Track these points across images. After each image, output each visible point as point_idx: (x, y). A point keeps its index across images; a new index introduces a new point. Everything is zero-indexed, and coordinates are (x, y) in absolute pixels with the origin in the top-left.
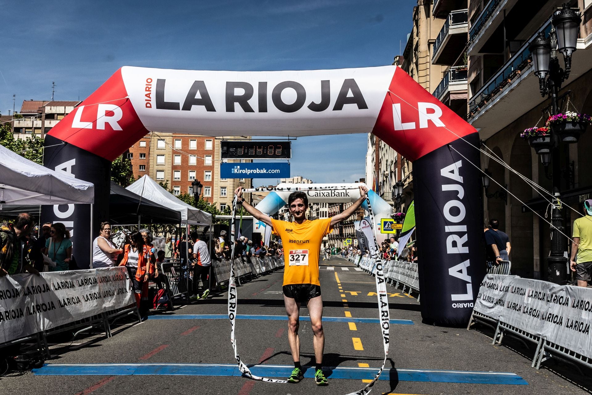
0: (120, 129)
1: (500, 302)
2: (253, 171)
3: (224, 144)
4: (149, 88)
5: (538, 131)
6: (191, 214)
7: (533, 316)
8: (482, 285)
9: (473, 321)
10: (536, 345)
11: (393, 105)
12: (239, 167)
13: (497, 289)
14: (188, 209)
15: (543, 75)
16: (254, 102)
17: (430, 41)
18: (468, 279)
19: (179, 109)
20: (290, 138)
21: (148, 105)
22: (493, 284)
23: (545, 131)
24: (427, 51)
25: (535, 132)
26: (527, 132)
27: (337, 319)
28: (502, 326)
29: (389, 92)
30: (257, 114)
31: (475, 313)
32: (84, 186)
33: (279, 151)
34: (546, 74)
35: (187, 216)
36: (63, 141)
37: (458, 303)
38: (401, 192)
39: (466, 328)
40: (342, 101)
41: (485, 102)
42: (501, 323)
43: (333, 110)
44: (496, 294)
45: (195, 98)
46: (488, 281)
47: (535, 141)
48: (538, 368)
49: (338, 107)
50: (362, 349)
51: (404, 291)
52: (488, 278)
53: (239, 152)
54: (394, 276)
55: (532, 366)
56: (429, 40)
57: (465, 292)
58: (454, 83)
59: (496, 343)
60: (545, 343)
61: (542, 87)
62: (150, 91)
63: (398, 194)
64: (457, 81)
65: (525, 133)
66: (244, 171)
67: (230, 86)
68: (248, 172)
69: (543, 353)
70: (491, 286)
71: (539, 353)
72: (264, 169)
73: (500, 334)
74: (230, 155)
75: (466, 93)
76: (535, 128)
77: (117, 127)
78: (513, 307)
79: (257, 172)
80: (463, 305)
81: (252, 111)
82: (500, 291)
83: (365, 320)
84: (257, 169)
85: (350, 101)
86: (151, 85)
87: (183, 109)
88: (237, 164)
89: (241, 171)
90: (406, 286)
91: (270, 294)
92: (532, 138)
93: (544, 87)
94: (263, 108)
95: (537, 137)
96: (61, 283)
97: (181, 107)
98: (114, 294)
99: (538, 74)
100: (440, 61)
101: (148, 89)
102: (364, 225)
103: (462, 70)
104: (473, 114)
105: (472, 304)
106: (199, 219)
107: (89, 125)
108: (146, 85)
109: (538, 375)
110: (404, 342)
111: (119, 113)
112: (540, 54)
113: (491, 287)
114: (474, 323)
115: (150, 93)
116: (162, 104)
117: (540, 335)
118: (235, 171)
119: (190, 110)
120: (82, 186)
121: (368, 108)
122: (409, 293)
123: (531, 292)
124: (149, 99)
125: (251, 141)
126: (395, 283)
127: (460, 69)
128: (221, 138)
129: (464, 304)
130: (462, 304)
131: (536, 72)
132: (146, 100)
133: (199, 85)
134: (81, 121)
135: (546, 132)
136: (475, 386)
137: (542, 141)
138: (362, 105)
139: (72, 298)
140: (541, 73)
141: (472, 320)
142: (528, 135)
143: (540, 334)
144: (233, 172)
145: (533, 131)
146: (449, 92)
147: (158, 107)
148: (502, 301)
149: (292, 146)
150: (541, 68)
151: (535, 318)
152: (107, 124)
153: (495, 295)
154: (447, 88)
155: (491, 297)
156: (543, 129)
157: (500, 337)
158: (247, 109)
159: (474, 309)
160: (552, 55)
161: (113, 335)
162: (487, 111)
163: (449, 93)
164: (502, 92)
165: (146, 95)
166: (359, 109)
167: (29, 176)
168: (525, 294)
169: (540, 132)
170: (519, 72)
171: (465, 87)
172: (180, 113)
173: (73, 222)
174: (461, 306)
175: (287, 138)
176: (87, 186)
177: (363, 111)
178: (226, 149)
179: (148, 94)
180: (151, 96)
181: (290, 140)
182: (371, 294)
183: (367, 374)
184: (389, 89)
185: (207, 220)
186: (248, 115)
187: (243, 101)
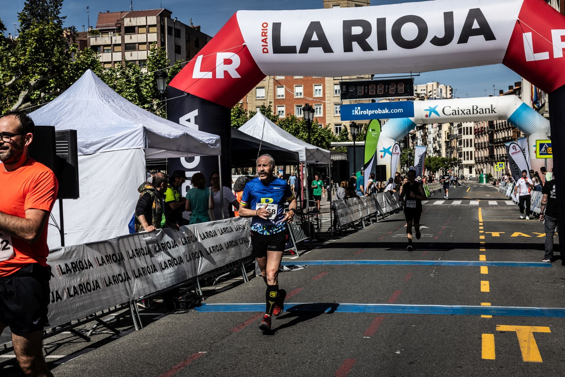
0: (239, 77)
2: (374, 112)
3: (343, 84)
11: (523, 34)
12: (359, 108)
14: (306, 150)
16: (372, 40)
19: (296, 53)
20: (413, 74)
21: (265, 50)
27: (468, 263)
29: (518, 21)
30: (376, 53)
32: (212, 139)
33: (401, 88)
35: (305, 156)
36: (186, 93)
43: (458, 43)
50: (489, 291)
53: (359, 92)
62: (267, 36)
66: (365, 112)
67: (348, 25)
68: (369, 112)
72: (386, 109)
74: (350, 96)
77: (235, 75)
79: (379, 113)
83: (499, 263)
84: (379, 109)
85: (476, 32)
86: (267, 30)
87: (300, 53)
88: (357, 105)
89: (362, 112)
91: (399, 238)
94: (382, 46)
96: (206, 233)
97: (298, 49)
101: (264, 34)
102: (514, 151)
106: (317, 158)
107: (208, 75)
108: (262, 30)
110: (534, 284)
111: (236, 60)
115: (267, 38)
118: (356, 112)
119: (307, 52)
120: (210, 139)
121: (495, 39)
124: (265, 44)
128: (340, 78)
132: (263, 46)
133: (315, 26)
134: (201, 71)
138: (489, 36)
139: (216, 246)
144: (353, 114)
147: (274, 53)
152: (226, 73)
158: (366, 48)
161: (249, 280)
165: (263, 41)
167: (171, 138)
172: (297, 57)
175: (410, 74)
176: (214, 139)
177: (491, 43)
178: (345, 90)
179: (264, 40)
180: (267, 41)
181: (413, 77)
182: (516, 234)
183: (486, 311)
184: (519, 17)
185: (325, 158)
186: (368, 54)
187: (362, 40)
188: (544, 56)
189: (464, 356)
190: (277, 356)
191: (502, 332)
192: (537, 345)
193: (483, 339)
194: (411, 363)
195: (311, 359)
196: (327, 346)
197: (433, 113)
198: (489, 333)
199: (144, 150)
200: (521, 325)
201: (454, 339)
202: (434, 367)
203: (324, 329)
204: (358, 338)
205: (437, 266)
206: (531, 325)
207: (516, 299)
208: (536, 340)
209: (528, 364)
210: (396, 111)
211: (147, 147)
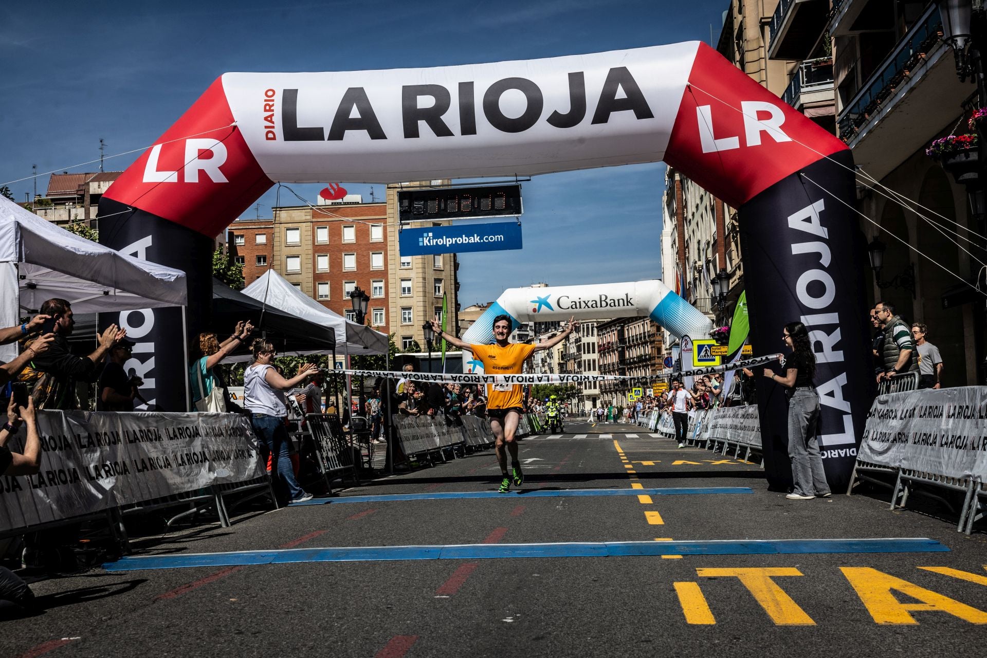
0: (224, 180)
1: (900, 437)
2: (456, 241)
3: (403, 196)
4: (271, 106)
5: (957, 142)
6: (351, 332)
7: (957, 447)
8: (870, 416)
9: (856, 480)
10: (964, 493)
11: (697, 108)
12: (431, 234)
13: (896, 416)
14: (347, 325)
15: (960, 42)
16: (452, 118)
17: (763, 20)
18: (845, 406)
19: (324, 140)
20: (519, 178)
21: (270, 135)
22: (888, 410)
23: (969, 140)
24: (758, 38)
25: (951, 144)
26: (937, 145)
27: (617, 491)
28: (907, 476)
29: (688, 87)
30: (458, 139)
31: (859, 465)
32: (169, 275)
33: (501, 202)
34: (966, 42)
35: (345, 335)
36: (130, 206)
37: (830, 450)
38: (725, 290)
39: (845, 492)
40: (607, 106)
41: (866, 116)
42: (904, 471)
43: (592, 124)
44: (895, 424)
45: (350, 117)
46: (879, 407)
47: (952, 161)
48: (968, 531)
49: (601, 117)
50: (663, 523)
51: (738, 456)
52: (881, 403)
53: (431, 208)
54: (718, 434)
55: (959, 531)
56: (762, 18)
57: (841, 430)
58: (809, 89)
59: (895, 508)
60: (979, 489)
61: (960, 64)
62: (273, 111)
63: (721, 294)
64: (815, 85)
65: (933, 147)
66: (440, 242)
67: (410, 93)
68: (448, 241)
69: (976, 506)
70: (886, 414)
71: (970, 507)
72: (475, 235)
73: (903, 490)
74: (415, 214)
75: (833, 105)
76: (951, 136)
77: (218, 177)
78: (923, 440)
79: (464, 242)
80: (838, 452)
81: (448, 133)
82: (901, 419)
83: (668, 490)
84: (464, 236)
85: (622, 105)
86: (273, 101)
87: (328, 140)
88: (427, 230)
89: (435, 241)
90: (740, 446)
92: (946, 156)
93: (963, 63)
94: (468, 127)
95: (955, 153)
96: (140, 431)
97: (326, 134)
98: (229, 457)
99: (952, 42)
100: (781, 54)
101: (268, 108)
103: (823, 64)
104: (846, 140)
105: (855, 449)
106: (366, 341)
107: (171, 177)
108: (266, 101)
109: (969, 540)
110: (735, 513)
111: (220, 151)
112: (953, 7)
113: (885, 416)
114: (858, 483)
115: (273, 115)
116: (293, 132)
117: (969, 476)
118: (426, 241)
119: (341, 139)
120: (166, 275)
121: (651, 116)
122: (746, 458)
123: (952, 408)
124: (271, 124)
125: (450, 188)
126: (721, 444)
127: (820, 64)
128: (399, 185)
129: (839, 450)
130: (836, 451)
131: (948, 39)
132: (266, 127)
133: (356, 95)
134: (158, 170)
135: (971, 143)
136: (856, 556)
137: (964, 159)
138: (643, 111)
139: (157, 458)
140: (957, 40)
141: (856, 478)
142: (939, 150)
143: (970, 473)
144: (421, 244)
145: (947, 143)
146: (802, 105)
147: (286, 139)
148: (904, 434)
149: (523, 192)
150: (958, 32)
151: (961, 451)
152: (202, 173)
153: (892, 428)
154: (799, 98)
155: (886, 433)
156: (964, 138)
157: (902, 496)
158: (441, 130)
159: (857, 458)
160: (975, 5)
162: (870, 132)
163: (802, 108)
164: (896, 95)
165: (266, 119)
166: (638, 118)
167: (79, 253)
168: (941, 415)
169: (960, 143)
170: (923, 56)
171: (831, 95)
172: (326, 146)
173: (153, 344)
174: (835, 455)
175: (514, 178)
176: (173, 276)
177: (645, 122)
178: (407, 205)
179: (268, 117)
180: (274, 119)
181: (519, 183)
182: (678, 462)
183: (669, 549)
184: (689, 81)
185: (380, 344)
186: (444, 141)
187: (434, 118)
188: (732, 143)
189: (650, 620)
190: (238, 638)
191: (710, 578)
192: (790, 595)
193: (678, 591)
194: (537, 639)
195: (315, 640)
196: (356, 616)
197: (543, 306)
198: (686, 581)
199: (17, 266)
200: (741, 567)
201: (621, 593)
202: (590, 644)
203: (355, 587)
204: (424, 598)
205: (565, 497)
206: (760, 567)
207: (715, 533)
208: (783, 589)
209: (788, 630)
210: (492, 239)
211: (24, 261)
